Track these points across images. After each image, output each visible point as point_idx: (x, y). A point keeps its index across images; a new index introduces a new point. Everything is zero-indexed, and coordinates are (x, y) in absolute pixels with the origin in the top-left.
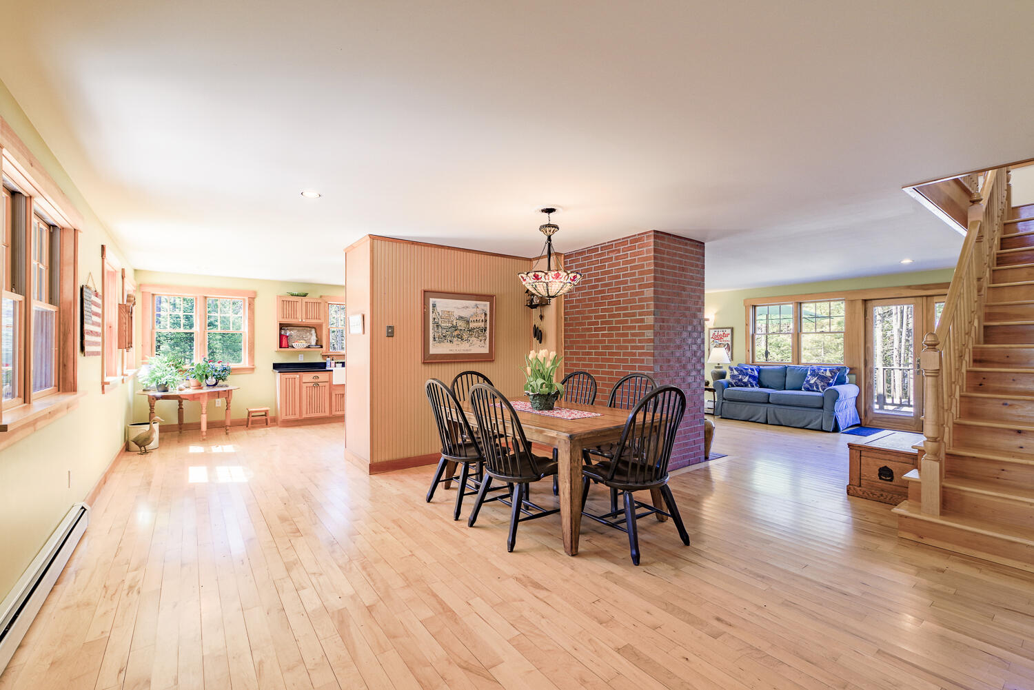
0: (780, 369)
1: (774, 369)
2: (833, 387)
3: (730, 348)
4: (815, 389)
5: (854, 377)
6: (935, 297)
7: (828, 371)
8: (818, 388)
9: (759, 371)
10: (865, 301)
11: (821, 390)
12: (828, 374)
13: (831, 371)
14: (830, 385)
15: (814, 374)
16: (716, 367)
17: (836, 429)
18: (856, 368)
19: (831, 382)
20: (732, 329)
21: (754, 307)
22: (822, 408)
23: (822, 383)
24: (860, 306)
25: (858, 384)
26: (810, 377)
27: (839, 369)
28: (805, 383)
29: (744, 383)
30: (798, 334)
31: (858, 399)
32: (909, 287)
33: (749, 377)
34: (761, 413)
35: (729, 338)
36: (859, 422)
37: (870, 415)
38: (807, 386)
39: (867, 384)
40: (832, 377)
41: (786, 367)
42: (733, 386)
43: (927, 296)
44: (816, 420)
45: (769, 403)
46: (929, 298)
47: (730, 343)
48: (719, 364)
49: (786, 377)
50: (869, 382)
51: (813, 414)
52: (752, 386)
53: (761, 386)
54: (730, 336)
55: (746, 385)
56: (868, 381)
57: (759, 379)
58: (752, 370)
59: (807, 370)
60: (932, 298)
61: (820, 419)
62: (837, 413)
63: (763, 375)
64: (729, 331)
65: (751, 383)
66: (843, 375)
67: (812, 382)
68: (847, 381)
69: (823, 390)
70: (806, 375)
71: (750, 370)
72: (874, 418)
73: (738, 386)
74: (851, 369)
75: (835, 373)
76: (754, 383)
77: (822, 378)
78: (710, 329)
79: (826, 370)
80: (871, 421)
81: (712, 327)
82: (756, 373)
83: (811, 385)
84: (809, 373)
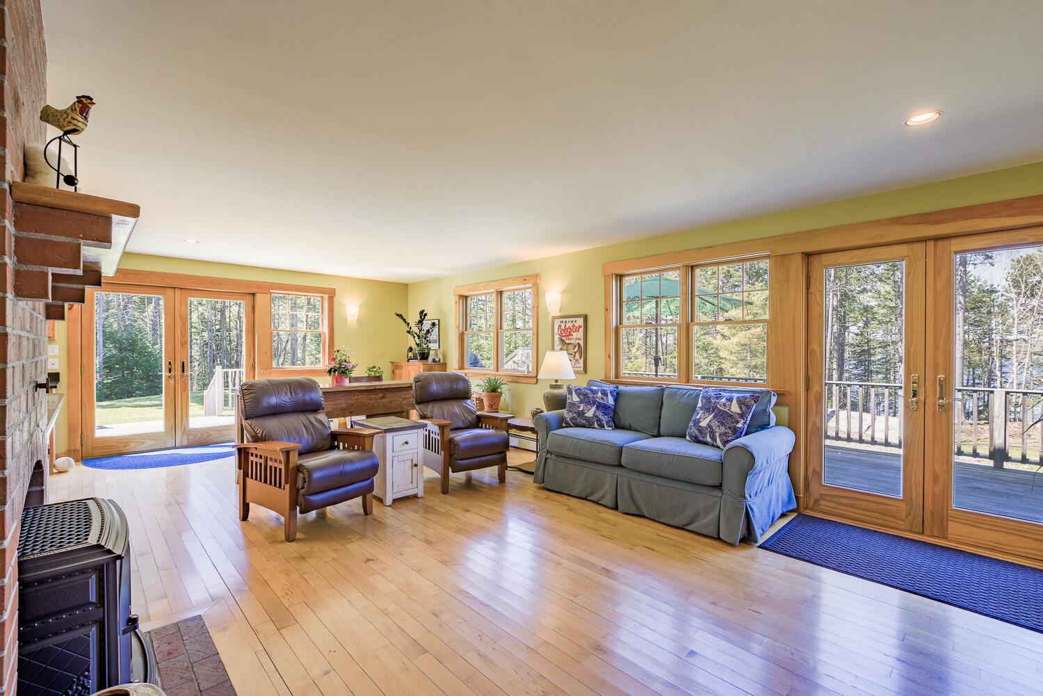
0: (650, 393)
1: (643, 392)
2: (743, 440)
3: (582, 351)
4: (708, 439)
5: (785, 411)
6: (954, 241)
7: (735, 401)
8: (713, 438)
9: (617, 396)
10: (808, 256)
11: (719, 443)
12: (735, 408)
13: (741, 402)
14: (737, 433)
15: (710, 408)
16: (552, 387)
17: (748, 538)
18: (790, 393)
19: (740, 425)
20: (585, 318)
21: (620, 277)
22: (719, 487)
23: (723, 429)
24: (797, 265)
25: (792, 426)
26: (701, 412)
27: (756, 397)
28: (691, 424)
29: (587, 419)
30: (688, 326)
31: (792, 457)
32: (898, 221)
33: (598, 408)
34: (607, 486)
35: (580, 334)
36: (794, 506)
37: (814, 487)
38: (694, 431)
39: (810, 426)
40: (742, 416)
41: (663, 390)
42: (568, 426)
43: (937, 239)
44: (707, 513)
45: (621, 466)
46: (940, 244)
47: (581, 343)
48: (556, 381)
49: (661, 409)
50: (814, 423)
51: (702, 500)
52: (602, 426)
53: (618, 426)
54: (581, 330)
55: (589, 424)
56: (811, 420)
57: (615, 411)
58: (604, 393)
59: (697, 396)
60: (946, 242)
61: (714, 515)
62: (750, 502)
63: (624, 402)
64: (580, 322)
65: (599, 420)
66: (765, 410)
67: (704, 424)
68: (773, 423)
69: (725, 443)
70: (693, 409)
71: (600, 395)
72: (823, 497)
73: (577, 426)
74: (780, 395)
75: (749, 407)
76: (605, 419)
77: (723, 417)
78: (554, 318)
79: (730, 400)
80: (816, 502)
81: (558, 314)
82: (611, 401)
83: (700, 430)
84: (700, 404)
